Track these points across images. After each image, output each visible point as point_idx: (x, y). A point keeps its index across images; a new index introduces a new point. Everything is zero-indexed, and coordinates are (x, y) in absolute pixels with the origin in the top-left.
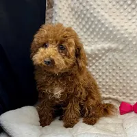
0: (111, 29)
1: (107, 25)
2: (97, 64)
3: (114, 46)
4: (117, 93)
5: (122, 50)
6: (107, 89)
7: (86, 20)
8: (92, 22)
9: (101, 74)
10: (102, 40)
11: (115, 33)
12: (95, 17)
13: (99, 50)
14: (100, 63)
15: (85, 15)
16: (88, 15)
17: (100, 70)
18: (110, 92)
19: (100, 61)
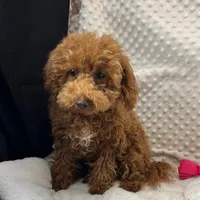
0: (168, 43)
1: (162, 37)
2: (144, 99)
3: (172, 70)
4: (175, 146)
5: (185, 77)
6: (159, 139)
7: (130, 29)
8: (139, 32)
9: (149, 115)
10: (154, 60)
11: (174, 49)
12: (143, 24)
13: (148, 77)
14: (148, 98)
15: (128, 22)
16: (133, 23)
17: (148, 108)
18: (163, 145)
19: (150, 94)
